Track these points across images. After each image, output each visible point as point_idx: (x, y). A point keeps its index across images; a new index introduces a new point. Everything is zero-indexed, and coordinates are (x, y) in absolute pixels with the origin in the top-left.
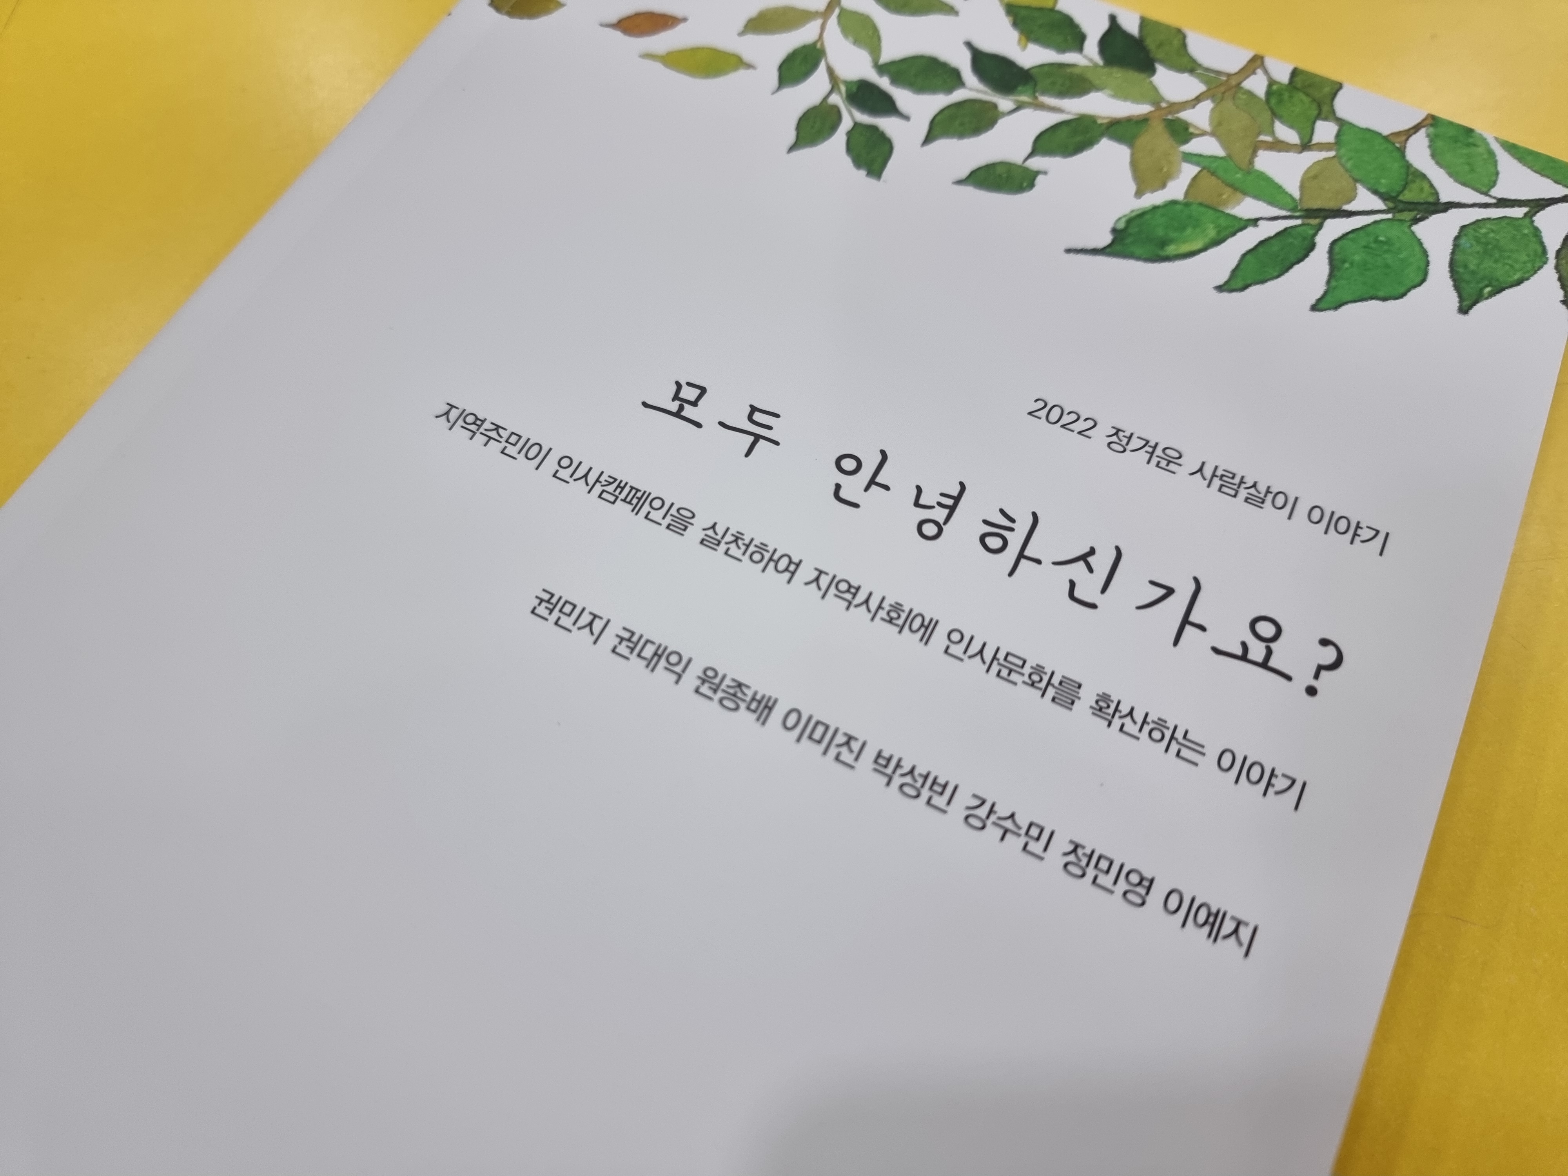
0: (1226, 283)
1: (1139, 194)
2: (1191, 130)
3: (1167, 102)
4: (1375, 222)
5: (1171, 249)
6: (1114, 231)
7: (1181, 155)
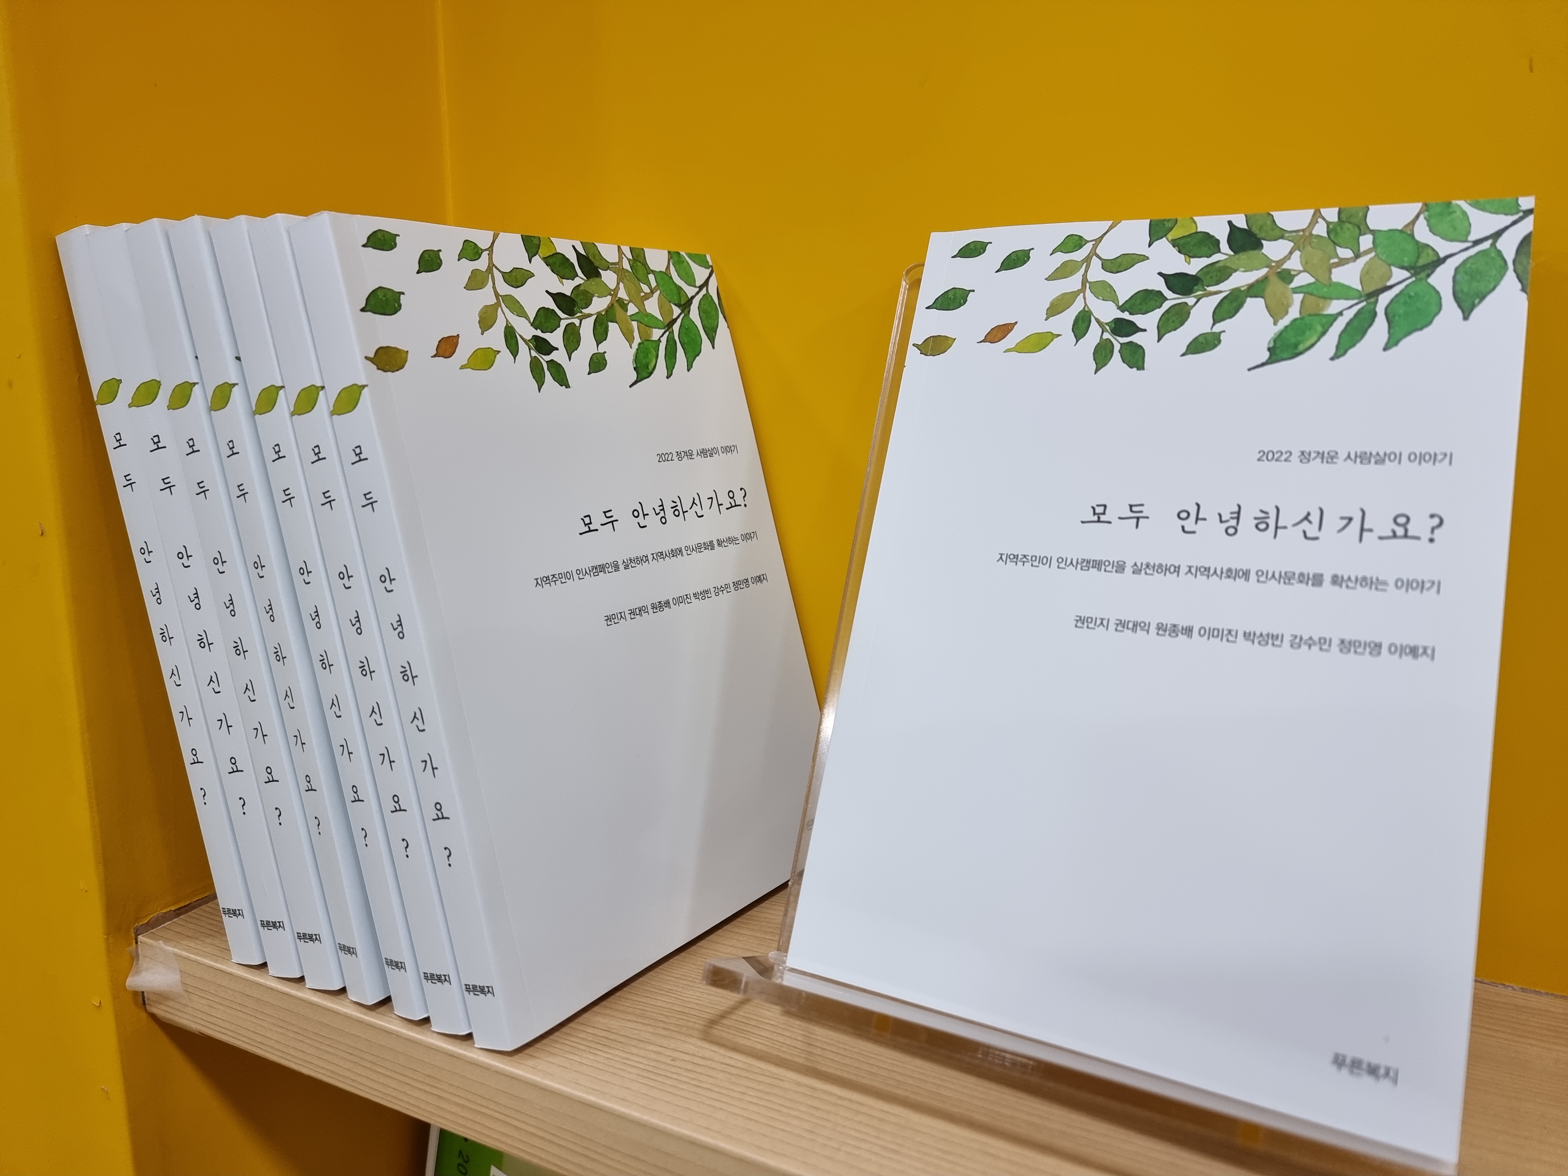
0: (1336, 354)
1: (1275, 324)
2: (1292, 273)
3: (1274, 262)
4: (1407, 286)
5: (1301, 347)
6: (1269, 349)
7: (1291, 290)
